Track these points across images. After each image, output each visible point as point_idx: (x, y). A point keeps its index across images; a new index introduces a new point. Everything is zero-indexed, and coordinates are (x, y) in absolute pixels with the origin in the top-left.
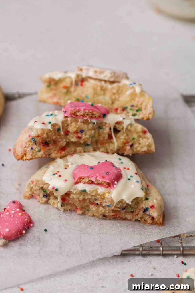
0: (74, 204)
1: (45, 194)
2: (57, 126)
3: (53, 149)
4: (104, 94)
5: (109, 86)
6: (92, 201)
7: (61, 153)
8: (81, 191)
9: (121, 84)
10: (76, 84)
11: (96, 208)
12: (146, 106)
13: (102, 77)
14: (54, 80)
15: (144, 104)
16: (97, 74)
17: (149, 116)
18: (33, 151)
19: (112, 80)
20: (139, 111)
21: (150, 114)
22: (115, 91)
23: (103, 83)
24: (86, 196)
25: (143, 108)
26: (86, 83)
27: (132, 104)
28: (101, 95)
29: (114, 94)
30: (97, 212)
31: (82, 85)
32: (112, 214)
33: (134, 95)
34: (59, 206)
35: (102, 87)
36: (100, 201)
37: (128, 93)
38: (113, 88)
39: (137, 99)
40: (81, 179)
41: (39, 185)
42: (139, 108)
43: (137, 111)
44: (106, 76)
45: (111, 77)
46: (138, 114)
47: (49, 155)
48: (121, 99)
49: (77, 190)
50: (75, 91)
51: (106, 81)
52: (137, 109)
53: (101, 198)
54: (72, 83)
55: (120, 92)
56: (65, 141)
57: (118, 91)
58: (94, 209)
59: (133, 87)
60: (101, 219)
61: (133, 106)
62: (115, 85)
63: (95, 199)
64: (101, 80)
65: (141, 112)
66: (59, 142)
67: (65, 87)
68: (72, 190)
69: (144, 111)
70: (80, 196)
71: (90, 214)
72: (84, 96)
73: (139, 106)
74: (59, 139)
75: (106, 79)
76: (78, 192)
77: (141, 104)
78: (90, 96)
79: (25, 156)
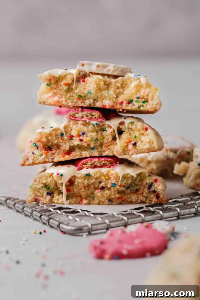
0: (79, 193)
1: (49, 191)
2: (59, 130)
3: (57, 153)
4: (108, 89)
5: (113, 81)
6: (96, 186)
7: (64, 157)
8: (85, 174)
9: (126, 77)
10: (78, 81)
11: (102, 192)
12: (153, 96)
13: (105, 71)
14: (54, 77)
15: (150, 95)
16: (100, 68)
17: (156, 107)
18: (35, 155)
19: (115, 73)
20: (146, 102)
21: (157, 104)
22: (119, 85)
23: (106, 77)
24: (90, 180)
25: (150, 99)
26: (88, 79)
27: (138, 96)
28: (104, 90)
29: (118, 88)
30: (103, 196)
31: (84, 81)
32: (118, 196)
33: (139, 87)
34: (64, 200)
35: (105, 82)
36: (105, 182)
37: (133, 84)
38: (117, 82)
39: (142, 91)
40: (84, 165)
41: (42, 181)
42: (145, 99)
43: (144, 102)
44: (109, 70)
45: (114, 71)
46: (144, 105)
47: (53, 159)
48: (125, 92)
49: (81, 175)
50: (76, 88)
51: (109, 76)
52: (144, 100)
53: (106, 179)
54: (73, 80)
55: (124, 85)
56: (68, 145)
57: (122, 85)
58: (99, 194)
59: (138, 79)
60: (107, 205)
61: (138, 98)
62: (119, 79)
63: (99, 182)
64: (103, 75)
65: (147, 103)
66: (63, 146)
67: (66, 85)
68: (76, 175)
69: (150, 102)
70: (85, 180)
71: (96, 201)
72: (86, 92)
73: (146, 97)
74: (62, 143)
75: (110, 73)
76: (83, 176)
77: (148, 95)
78: (93, 91)
79: (27, 161)
